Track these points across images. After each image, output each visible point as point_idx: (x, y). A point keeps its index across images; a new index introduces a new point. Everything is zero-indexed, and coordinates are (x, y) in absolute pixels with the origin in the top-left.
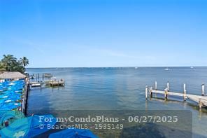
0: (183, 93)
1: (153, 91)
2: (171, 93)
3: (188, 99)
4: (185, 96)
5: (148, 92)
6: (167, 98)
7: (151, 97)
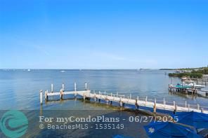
0: (74, 90)
1: (48, 94)
2: (65, 93)
3: (78, 95)
4: (75, 93)
5: (43, 94)
6: (62, 98)
7: (47, 101)
